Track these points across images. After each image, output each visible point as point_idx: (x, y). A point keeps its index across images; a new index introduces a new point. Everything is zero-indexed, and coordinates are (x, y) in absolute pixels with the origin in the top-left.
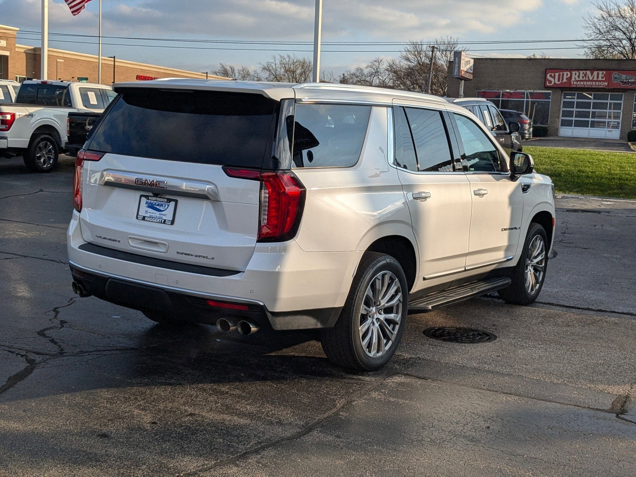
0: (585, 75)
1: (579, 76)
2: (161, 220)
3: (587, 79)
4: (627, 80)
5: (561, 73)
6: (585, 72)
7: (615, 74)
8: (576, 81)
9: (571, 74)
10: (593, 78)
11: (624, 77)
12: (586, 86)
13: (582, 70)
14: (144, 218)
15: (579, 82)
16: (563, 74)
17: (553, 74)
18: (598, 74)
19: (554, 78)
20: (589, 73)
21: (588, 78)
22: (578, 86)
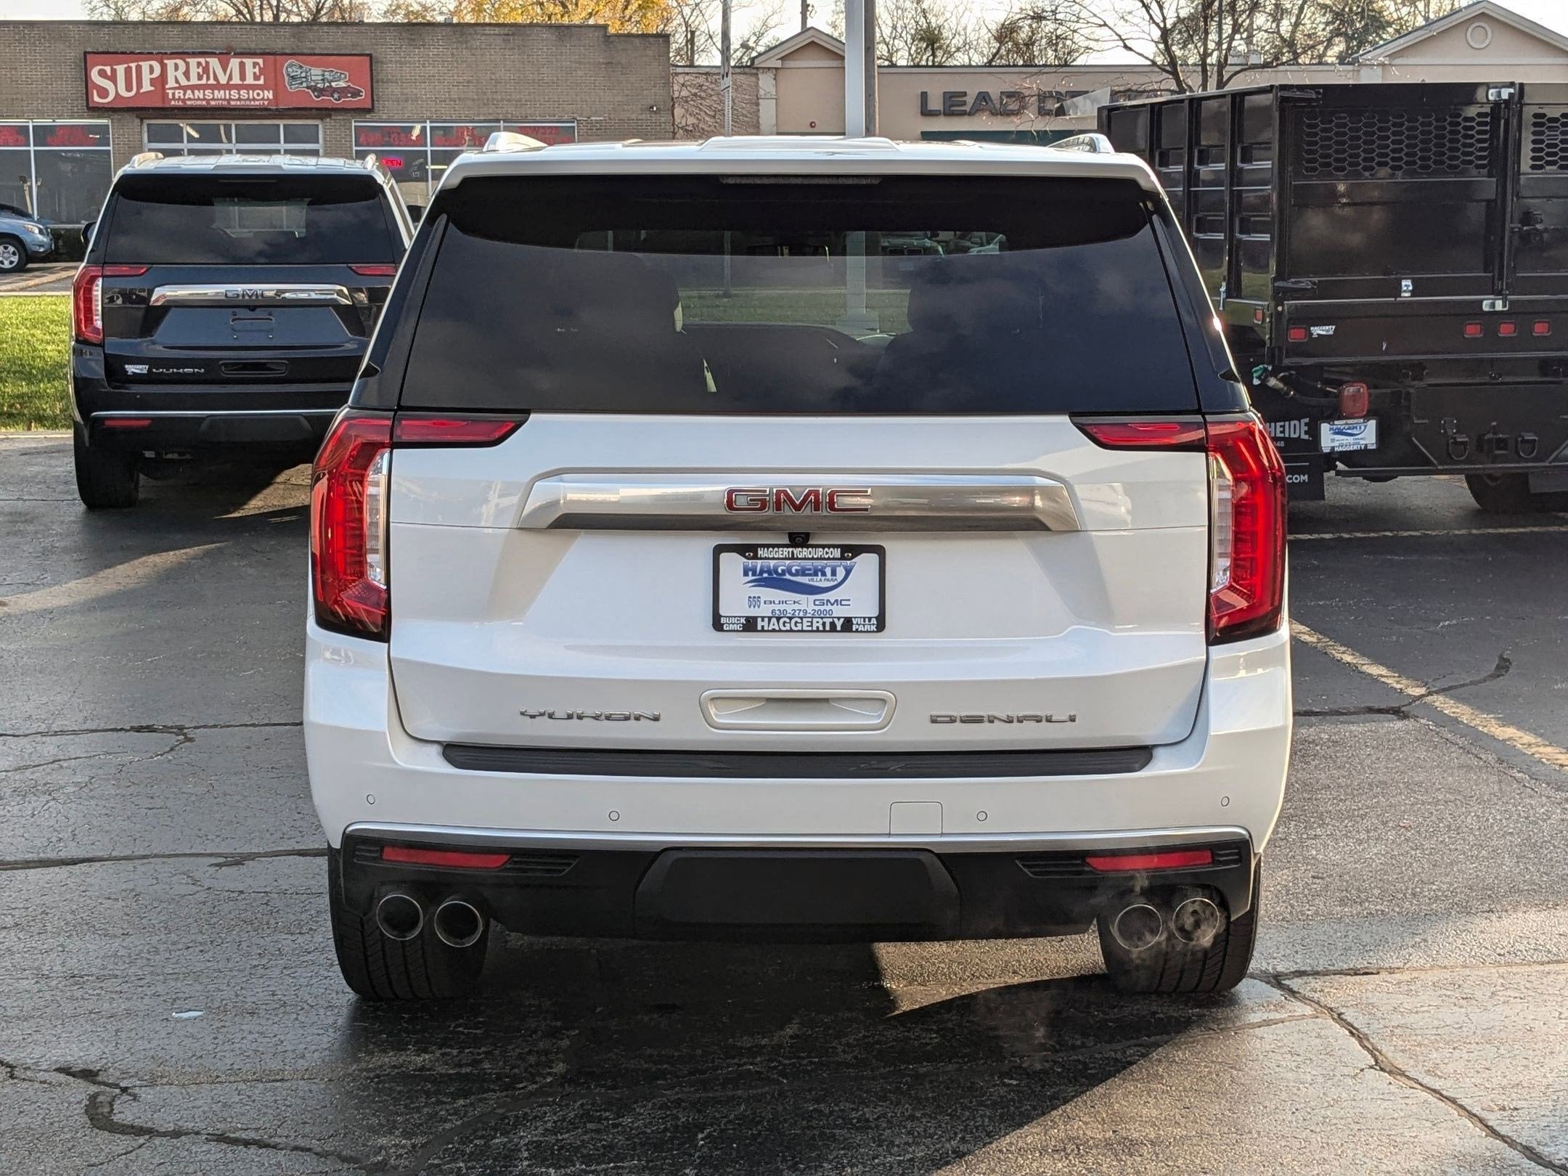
0: (206, 70)
1: (187, 74)
2: (828, 621)
3: (212, 81)
4: (327, 84)
5: (133, 65)
6: (202, 60)
7: (291, 65)
8: (180, 87)
9: (164, 67)
10: (230, 78)
11: (316, 73)
12: (213, 103)
13: (194, 54)
14: (750, 625)
15: (189, 92)
16: (139, 69)
17: (108, 69)
18: (242, 66)
19: (113, 78)
20: (214, 63)
21: (216, 78)
22: (189, 103)
